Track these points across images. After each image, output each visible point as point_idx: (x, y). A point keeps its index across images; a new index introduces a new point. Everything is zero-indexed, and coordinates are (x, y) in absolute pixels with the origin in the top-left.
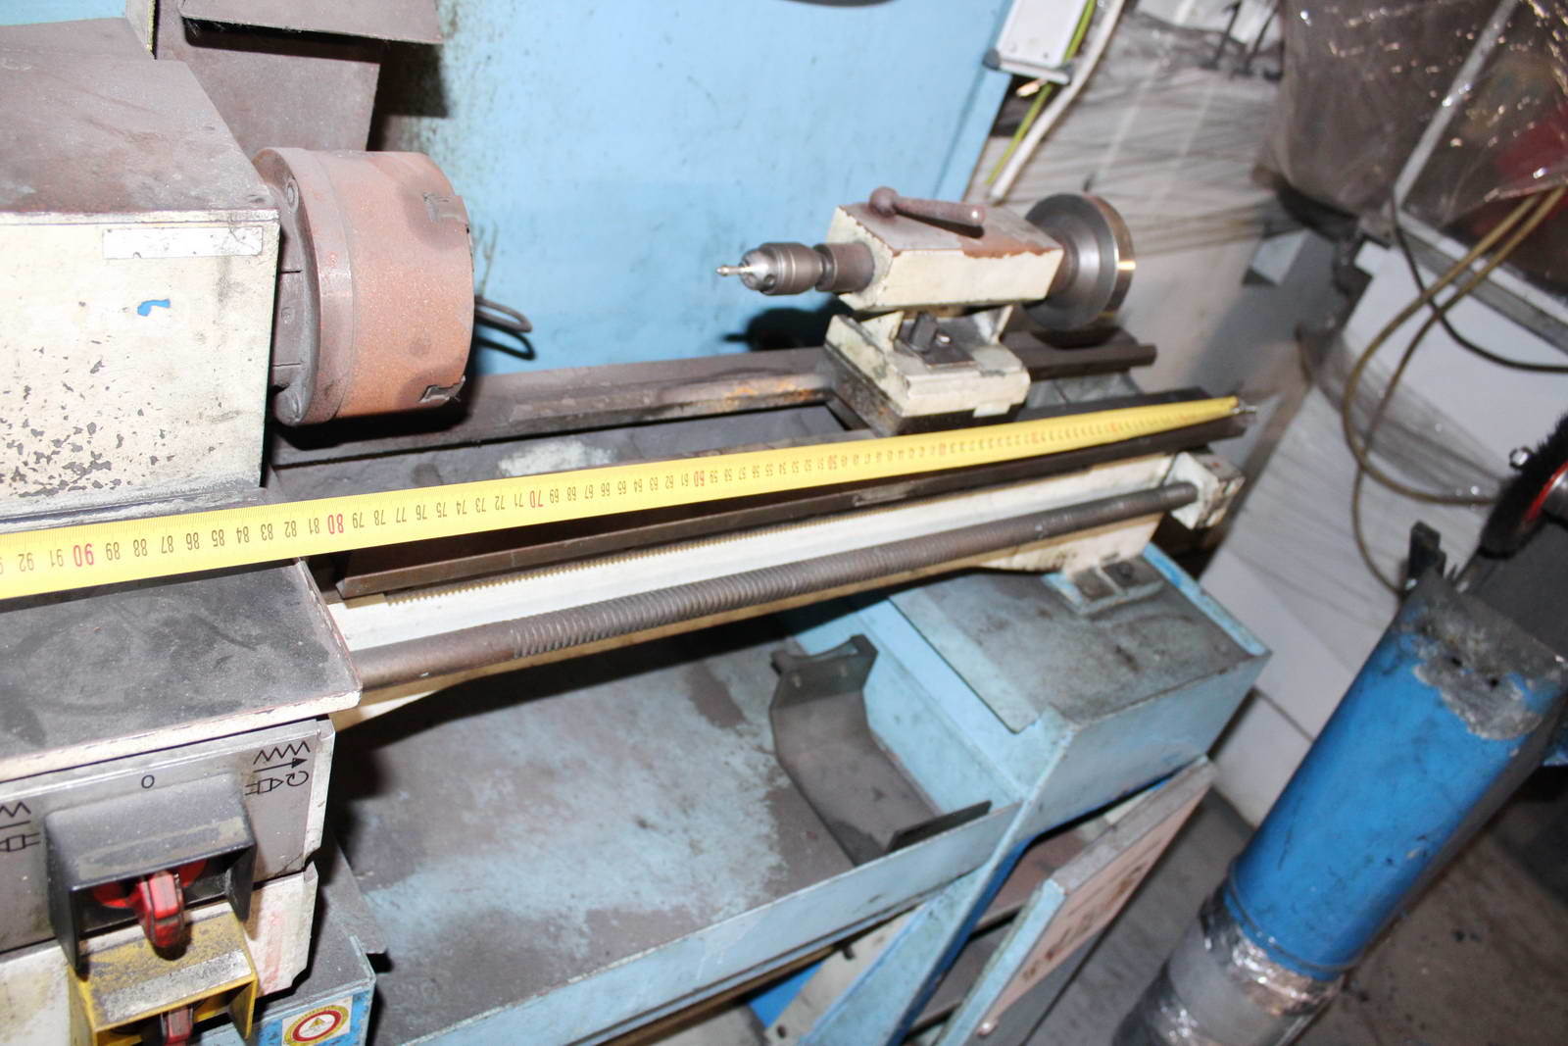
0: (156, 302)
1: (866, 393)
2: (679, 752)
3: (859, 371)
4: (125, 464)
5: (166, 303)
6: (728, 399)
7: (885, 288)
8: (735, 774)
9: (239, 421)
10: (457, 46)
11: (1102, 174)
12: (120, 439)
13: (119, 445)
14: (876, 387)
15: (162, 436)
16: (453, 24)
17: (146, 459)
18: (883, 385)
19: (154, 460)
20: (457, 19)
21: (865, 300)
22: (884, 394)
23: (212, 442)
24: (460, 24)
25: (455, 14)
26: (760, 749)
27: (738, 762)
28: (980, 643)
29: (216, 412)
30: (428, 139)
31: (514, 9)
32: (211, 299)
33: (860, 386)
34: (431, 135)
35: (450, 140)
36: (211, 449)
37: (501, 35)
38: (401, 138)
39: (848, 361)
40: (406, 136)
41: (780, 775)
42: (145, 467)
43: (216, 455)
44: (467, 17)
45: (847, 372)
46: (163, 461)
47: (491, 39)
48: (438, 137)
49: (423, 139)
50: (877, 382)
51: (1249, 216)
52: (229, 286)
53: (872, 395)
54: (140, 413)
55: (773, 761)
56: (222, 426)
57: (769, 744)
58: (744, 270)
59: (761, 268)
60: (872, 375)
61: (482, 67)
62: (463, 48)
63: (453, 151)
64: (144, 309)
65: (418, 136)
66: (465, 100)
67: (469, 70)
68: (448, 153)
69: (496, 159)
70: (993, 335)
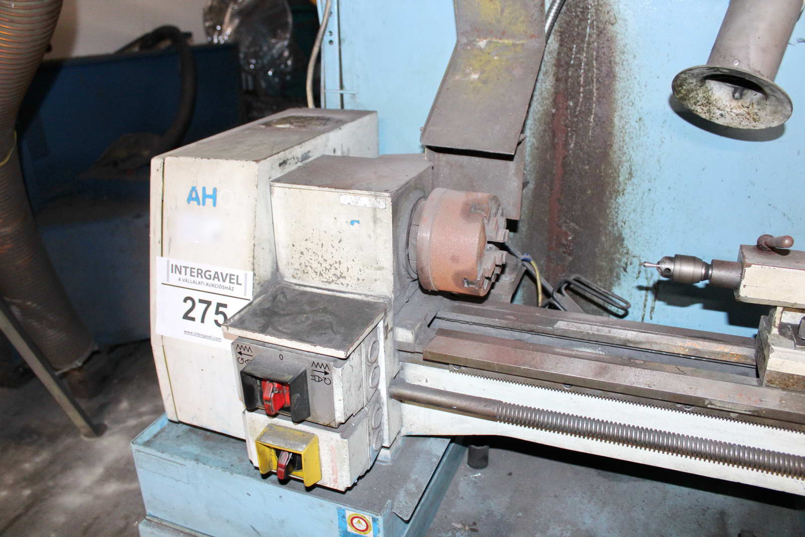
0: (355, 221)
1: (761, 358)
4: (349, 279)
5: (358, 222)
6: (681, 346)
9: (384, 272)
10: (633, 183)
12: (348, 269)
13: (348, 271)
15: (360, 271)
16: (630, 174)
17: (356, 279)
18: (765, 351)
19: (358, 280)
20: (632, 172)
23: (376, 277)
24: (634, 174)
25: (631, 169)
29: (376, 266)
30: (622, 226)
31: (661, 167)
32: (371, 223)
34: (623, 224)
35: (632, 227)
36: (376, 280)
37: (655, 179)
38: (608, 225)
40: (611, 224)
42: (355, 282)
43: (378, 283)
44: (637, 171)
46: (361, 281)
47: (650, 181)
48: (626, 225)
49: (619, 226)
52: (377, 219)
54: (353, 260)
56: (379, 272)
58: (658, 266)
59: (664, 266)
61: (646, 194)
62: (636, 185)
63: (634, 233)
64: (352, 223)
65: (617, 224)
66: (639, 210)
67: (640, 195)
68: (632, 234)
69: (657, 239)
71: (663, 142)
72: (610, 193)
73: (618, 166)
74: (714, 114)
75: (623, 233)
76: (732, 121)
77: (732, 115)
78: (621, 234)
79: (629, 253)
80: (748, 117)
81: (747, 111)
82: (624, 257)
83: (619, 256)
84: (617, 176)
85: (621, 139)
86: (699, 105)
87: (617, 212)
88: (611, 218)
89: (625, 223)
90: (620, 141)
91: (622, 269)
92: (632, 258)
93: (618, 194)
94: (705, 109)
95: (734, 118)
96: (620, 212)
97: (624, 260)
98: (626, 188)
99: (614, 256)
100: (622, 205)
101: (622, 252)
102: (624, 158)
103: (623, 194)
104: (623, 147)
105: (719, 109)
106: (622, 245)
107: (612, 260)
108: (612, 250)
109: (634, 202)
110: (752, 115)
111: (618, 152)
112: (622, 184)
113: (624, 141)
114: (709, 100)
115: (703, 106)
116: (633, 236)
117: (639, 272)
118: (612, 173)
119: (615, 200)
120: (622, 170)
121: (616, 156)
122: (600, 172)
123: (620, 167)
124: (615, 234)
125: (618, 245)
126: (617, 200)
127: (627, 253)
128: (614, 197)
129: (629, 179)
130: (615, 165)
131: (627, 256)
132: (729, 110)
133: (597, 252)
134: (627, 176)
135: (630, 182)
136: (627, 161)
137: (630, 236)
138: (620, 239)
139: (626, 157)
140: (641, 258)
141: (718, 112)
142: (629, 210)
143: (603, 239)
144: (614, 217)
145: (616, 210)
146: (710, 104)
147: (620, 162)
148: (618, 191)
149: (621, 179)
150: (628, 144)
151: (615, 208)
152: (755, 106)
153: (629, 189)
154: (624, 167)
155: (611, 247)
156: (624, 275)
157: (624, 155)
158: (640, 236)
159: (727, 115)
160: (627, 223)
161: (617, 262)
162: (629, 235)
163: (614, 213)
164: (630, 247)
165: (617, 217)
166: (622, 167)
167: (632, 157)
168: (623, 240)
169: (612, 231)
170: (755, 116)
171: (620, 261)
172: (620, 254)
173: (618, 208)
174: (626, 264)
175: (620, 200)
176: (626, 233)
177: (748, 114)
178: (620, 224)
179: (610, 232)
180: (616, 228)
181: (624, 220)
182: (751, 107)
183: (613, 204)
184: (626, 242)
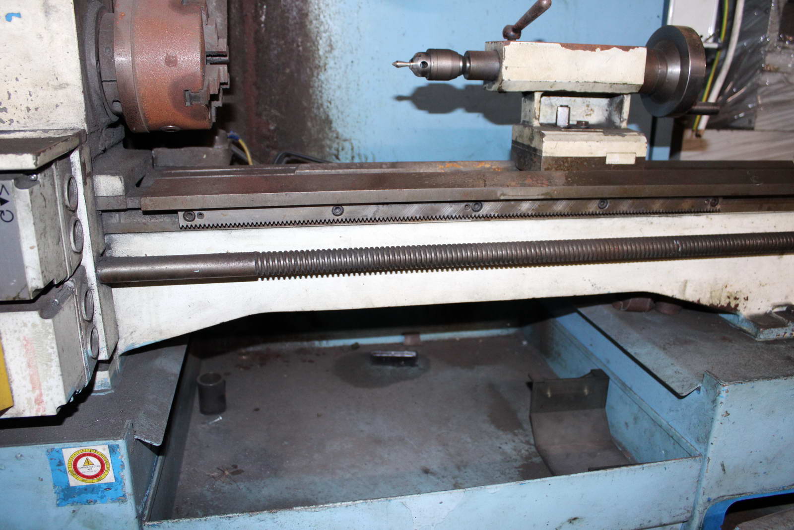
0: (13, 14)
3: (525, 145)
4: (14, 110)
5: (19, 15)
7: (506, 68)
8: (504, 453)
9: (68, 90)
10: (334, 57)
12: (9, 95)
13: (9, 98)
14: (531, 147)
15: (30, 95)
16: (331, 46)
17: (24, 109)
19: (28, 109)
20: (332, 43)
23: (57, 102)
24: (334, 46)
25: (331, 40)
26: (528, 443)
27: (508, 448)
29: (55, 83)
30: (328, 107)
31: (361, 36)
32: (41, 15)
33: (526, 154)
34: (329, 104)
35: (339, 107)
36: (57, 106)
37: (356, 50)
38: (313, 107)
40: (316, 106)
41: (536, 456)
42: (24, 114)
43: (60, 110)
44: (337, 42)
46: (33, 111)
47: (352, 52)
48: (333, 105)
49: (325, 107)
50: (531, 145)
52: (49, 7)
54: (17, 79)
55: (533, 449)
56: (61, 92)
58: (411, 64)
60: (529, 143)
61: (349, 67)
62: (338, 58)
63: (342, 113)
64: (9, 17)
65: (322, 105)
66: (344, 86)
67: (343, 68)
68: (340, 114)
69: (367, 117)
70: (621, 122)
71: (360, 7)
72: (311, 69)
73: (316, 38)
75: (330, 114)
78: (328, 116)
79: (340, 137)
82: (334, 142)
83: (328, 142)
84: (316, 49)
85: (316, 7)
87: (320, 92)
88: (315, 99)
89: (330, 103)
90: (316, 9)
91: (334, 157)
92: (342, 142)
93: (319, 69)
96: (323, 91)
97: (335, 145)
98: (327, 62)
99: (323, 143)
100: (325, 82)
101: (332, 136)
102: (322, 28)
103: (325, 70)
104: (319, 16)
106: (330, 128)
107: (322, 147)
108: (320, 136)
109: (338, 77)
111: (314, 22)
112: (323, 58)
113: (319, 9)
116: (341, 117)
117: (353, 158)
118: (311, 46)
119: (317, 77)
120: (321, 42)
121: (312, 26)
122: (298, 46)
123: (318, 38)
124: (321, 117)
125: (327, 130)
126: (319, 77)
127: (337, 138)
128: (315, 74)
129: (330, 52)
130: (313, 36)
131: (337, 141)
133: (305, 140)
134: (328, 49)
135: (331, 55)
136: (325, 32)
137: (338, 117)
138: (328, 122)
139: (324, 27)
140: (353, 141)
142: (333, 87)
143: (309, 124)
144: (319, 97)
145: (320, 89)
147: (318, 32)
148: (319, 66)
149: (321, 53)
150: (324, 12)
151: (318, 86)
153: (331, 63)
154: (323, 38)
155: (319, 132)
157: (321, 26)
158: (348, 116)
160: (333, 102)
161: (328, 149)
162: (336, 116)
163: (318, 92)
164: (340, 130)
165: (321, 97)
166: (321, 39)
167: (330, 27)
168: (330, 122)
169: (318, 114)
171: (330, 147)
172: (330, 140)
173: (321, 86)
174: (338, 150)
175: (322, 77)
176: (333, 114)
178: (326, 104)
179: (316, 115)
180: (322, 110)
181: (329, 100)
183: (315, 82)
184: (334, 125)
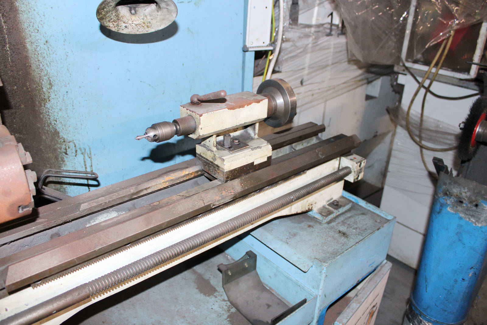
1: (212, 168)
2: (194, 309)
3: (208, 160)
6: (163, 182)
7: (201, 129)
8: (216, 312)
10: (54, 91)
11: (305, 78)
14: (214, 164)
16: (50, 84)
18: (216, 163)
20: (51, 82)
21: (197, 135)
22: (217, 166)
24: (53, 84)
25: (50, 81)
26: (224, 300)
27: (216, 307)
28: (288, 243)
30: (55, 124)
31: (70, 74)
33: (210, 165)
34: (55, 122)
35: (63, 122)
37: (69, 84)
38: (45, 126)
39: (204, 158)
41: (232, 308)
44: (54, 81)
45: (205, 162)
47: (66, 86)
48: (58, 122)
49: (53, 124)
50: (214, 162)
51: (359, 78)
53: (214, 167)
55: (229, 304)
57: (226, 299)
58: (147, 135)
59: (151, 134)
60: (212, 160)
61: (65, 96)
62: (57, 91)
63: (65, 126)
65: (51, 123)
66: (63, 108)
67: (61, 98)
68: (63, 126)
69: (81, 125)
70: (255, 135)
71: (67, 56)
72: (39, 102)
73: (40, 81)
74: (121, 27)
75: (57, 128)
76: (132, 30)
77: (133, 26)
78: (56, 129)
79: (66, 141)
80: (144, 25)
81: (143, 21)
82: (63, 145)
83: (59, 146)
84: (41, 88)
85: (36, 60)
86: (112, 22)
87: (48, 115)
88: (45, 121)
89: (56, 121)
90: (36, 61)
91: (64, 154)
92: (68, 144)
93: (45, 101)
94: (115, 24)
95: (134, 28)
96: (50, 114)
97: (64, 147)
98: (50, 95)
99: (55, 147)
100: (50, 108)
101: (61, 142)
102: (43, 74)
103: (49, 100)
104: (39, 65)
105: (124, 23)
106: (59, 137)
107: (55, 150)
108: (53, 143)
109: (59, 104)
110: (146, 23)
111: (37, 70)
112: (47, 93)
113: (39, 61)
114: (118, 17)
115: (114, 22)
116: (64, 128)
117: (76, 151)
118: (36, 87)
119: (44, 107)
120: (43, 83)
121: (35, 73)
122: (27, 89)
123: (41, 81)
124: (51, 131)
125: (56, 138)
126: (46, 106)
127: (64, 142)
128: (43, 104)
129: (50, 88)
130: (37, 80)
131: (64, 143)
132: (131, 23)
133: (43, 148)
134: (48, 87)
135: (52, 90)
136: (46, 75)
137: (63, 128)
138: (56, 133)
139: (44, 72)
140: (75, 141)
141: (124, 25)
142: (56, 111)
143: (44, 137)
144: (48, 119)
145: (47, 114)
146: (119, 19)
147: (40, 77)
148: (45, 99)
149: (44, 90)
150: (42, 63)
151: (46, 112)
152: (148, 17)
153: (52, 95)
154: (44, 80)
155: (52, 141)
156: (67, 157)
157: (41, 72)
158: (69, 127)
159: (129, 26)
160: (58, 121)
161: (59, 150)
162: (62, 129)
163: (47, 116)
164: (65, 137)
165: (49, 119)
166: (43, 81)
167: (48, 71)
168: (59, 133)
169: (49, 129)
170: (149, 24)
171: (60, 148)
172: (60, 144)
173: (48, 112)
174: (66, 149)
175: (48, 105)
176: (59, 128)
177: (144, 23)
178: (53, 122)
179: (47, 131)
180: (51, 126)
181: (55, 119)
182: (145, 18)
183: (44, 110)
184: (61, 134)
